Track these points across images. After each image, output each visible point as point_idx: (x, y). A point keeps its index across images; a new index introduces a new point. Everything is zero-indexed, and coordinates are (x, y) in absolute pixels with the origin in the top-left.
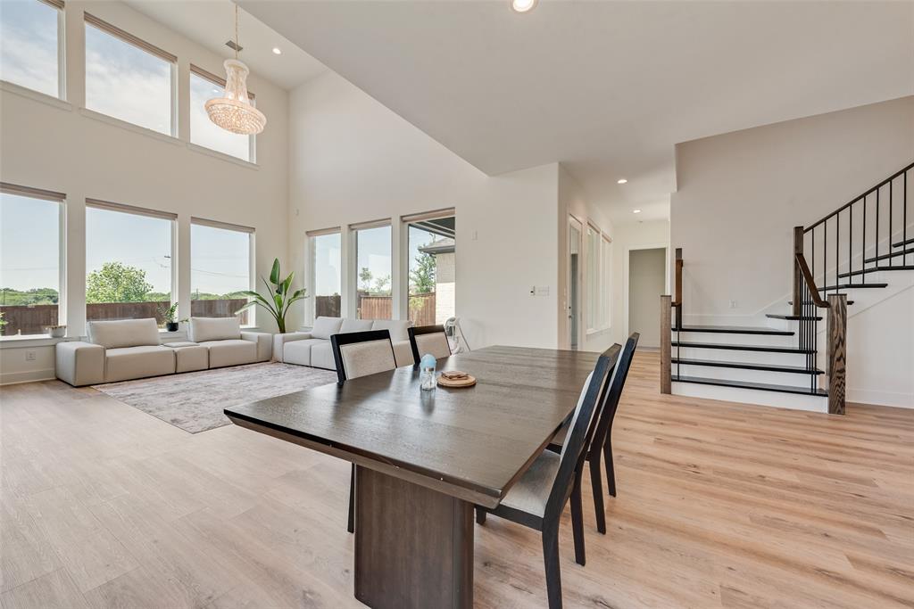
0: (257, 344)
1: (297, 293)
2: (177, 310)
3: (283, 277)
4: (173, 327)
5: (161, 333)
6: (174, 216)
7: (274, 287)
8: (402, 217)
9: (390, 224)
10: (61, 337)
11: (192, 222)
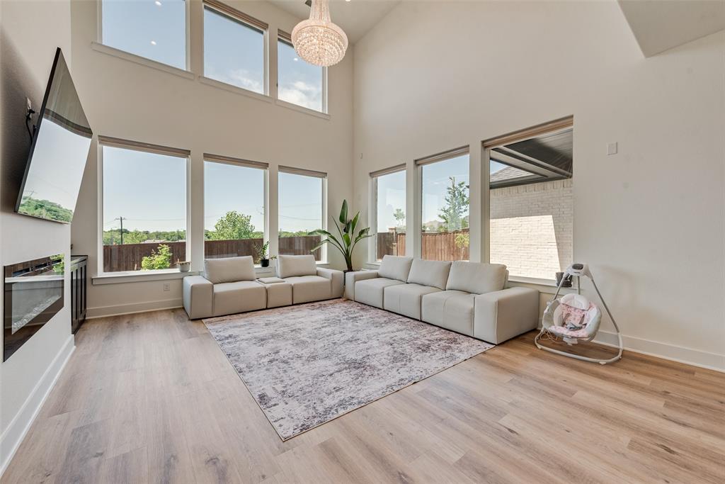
0: (331, 281)
1: (362, 232)
2: (268, 248)
3: (350, 217)
4: (265, 263)
5: (256, 268)
6: (265, 166)
7: (343, 226)
8: (483, 142)
9: (468, 152)
10: (187, 271)
11: (279, 170)
